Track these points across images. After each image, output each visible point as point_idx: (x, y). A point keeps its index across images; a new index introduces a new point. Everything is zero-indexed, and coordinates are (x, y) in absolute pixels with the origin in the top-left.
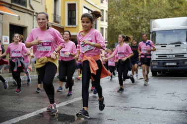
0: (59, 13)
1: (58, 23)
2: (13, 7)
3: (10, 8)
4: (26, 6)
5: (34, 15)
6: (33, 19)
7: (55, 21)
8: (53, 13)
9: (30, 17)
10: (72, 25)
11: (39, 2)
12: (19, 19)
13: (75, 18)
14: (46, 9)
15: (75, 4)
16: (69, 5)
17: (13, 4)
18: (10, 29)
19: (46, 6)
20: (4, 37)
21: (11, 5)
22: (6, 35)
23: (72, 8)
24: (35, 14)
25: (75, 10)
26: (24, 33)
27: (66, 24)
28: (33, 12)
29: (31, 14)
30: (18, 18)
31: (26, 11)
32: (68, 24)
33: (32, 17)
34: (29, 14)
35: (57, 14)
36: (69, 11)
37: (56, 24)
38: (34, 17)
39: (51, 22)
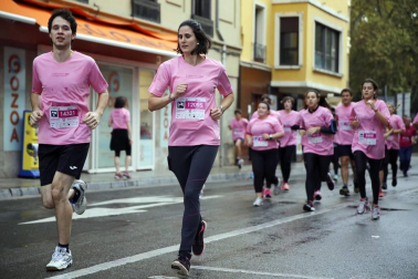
0: (264, 42)
1: (262, 61)
4: (212, 35)
5: (223, 52)
6: (222, 58)
7: (258, 59)
8: (253, 41)
9: (217, 55)
10: (290, 64)
11: (230, 23)
13: (297, 49)
14: (242, 35)
15: (296, 20)
16: (283, 20)
19: (241, 29)
23: (290, 26)
24: (225, 48)
25: (297, 32)
27: (277, 63)
28: (222, 45)
29: (217, 50)
32: (283, 61)
33: (220, 55)
35: (258, 42)
36: (283, 34)
37: (258, 65)
38: (224, 55)
39: (248, 61)
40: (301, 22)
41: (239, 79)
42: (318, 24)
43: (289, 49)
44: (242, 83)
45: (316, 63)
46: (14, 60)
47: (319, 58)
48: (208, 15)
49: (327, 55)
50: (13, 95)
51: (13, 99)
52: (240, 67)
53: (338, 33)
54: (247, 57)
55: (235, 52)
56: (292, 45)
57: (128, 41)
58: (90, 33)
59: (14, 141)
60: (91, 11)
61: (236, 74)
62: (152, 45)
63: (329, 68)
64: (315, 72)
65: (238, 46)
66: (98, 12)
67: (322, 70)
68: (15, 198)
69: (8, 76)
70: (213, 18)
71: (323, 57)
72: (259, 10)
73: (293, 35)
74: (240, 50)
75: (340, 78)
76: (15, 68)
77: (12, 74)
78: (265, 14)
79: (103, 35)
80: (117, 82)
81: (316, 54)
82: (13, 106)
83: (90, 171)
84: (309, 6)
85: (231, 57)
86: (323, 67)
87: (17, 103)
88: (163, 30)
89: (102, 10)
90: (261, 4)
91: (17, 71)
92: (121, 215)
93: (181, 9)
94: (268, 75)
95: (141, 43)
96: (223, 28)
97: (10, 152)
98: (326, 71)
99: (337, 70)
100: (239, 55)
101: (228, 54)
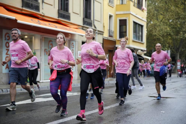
0: (113, 29)
1: (112, 37)
2: (84, 28)
3: (83, 29)
4: (91, 26)
6: (96, 36)
7: (110, 36)
8: (108, 29)
13: (126, 32)
14: (104, 26)
15: (126, 20)
16: (120, 20)
17: (85, 26)
19: (104, 24)
21: (83, 27)
23: (123, 23)
24: (97, 32)
25: (126, 25)
27: (118, 37)
28: (96, 30)
32: (120, 38)
36: (120, 26)
37: (110, 39)
38: (97, 34)
39: (107, 37)
40: (127, 21)
41: (103, 44)
42: (134, 22)
43: (123, 32)
44: (104, 45)
45: (134, 37)
46: (7, 35)
47: (135, 36)
48: (90, 18)
49: (138, 35)
50: (7, 50)
51: (7, 51)
52: (103, 39)
53: (142, 26)
54: (106, 35)
55: (101, 33)
56: (124, 30)
57: (56, 27)
58: (39, 24)
59: (7, 69)
60: (41, 15)
61: (102, 42)
62: (66, 29)
63: (139, 39)
64: (133, 41)
65: (102, 31)
66: (44, 16)
67: (136, 41)
68: (4, 93)
69: (4, 42)
70: (92, 19)
71: (136, 35)
72: (110, 17)
73: (124, 27)
74: (103, 32)
75: (143, 44)
76: (8, 38)
77: (6, 41)
78: (113, 18)
79: (46, 25)
80: (52, 45)
81: (134, 34)
82: (7, 54)
83: (40, 81)
84: (131, 15)
85: (99, 35)
86: (136, 39)
87: (8, 53)
88: (71, 23)
89: (45, 15)
90: (111, 14)
91: (9, 40)
92: (47, 101)
93: (79, 15)
94: (114, 42)
95: (62, 28)
96: (96, 23)
97: (5, 74)
98: (138, 41)
99: (142, 41)
100: (103, 34)
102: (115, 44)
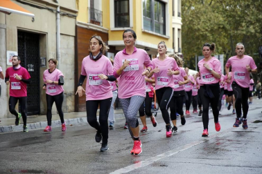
0: (99, 7)
1: (98, 23)
3: (18, 1)
5: (57, 12)
6: (57, 19)
7: (93, 21)
8: (89, 6)
9: (51, 16)
10: (123, 27)
12: (33, 21)
13: (128, 14)
18: (19, 39)
20: (9, 53)
22: (12, 50)
24: (59, 9)
26: (41, 44)
27: (112, 25)
28: (56, 7)
29: (52, 11)
30: (31, 19)
31: (44, 6)
32: (116, 26)
33: (54, 15)
34: (49, 9)
35: (95, 7)
37: (94, 27)
38: (59, 15)
39: (85, 22)
41: (76, 37)
43: (122, 14)
44: (79, 41)
45: (145, 25)
47: (149, 23)
49: (155, 21)
52: (76, 26)
53: (164, 4)
54: (83, 18)
55: (71, 13)
61: (74, 34)
63: (158, 30)
64: (144, 33)
65: (76, 10)
67: (150, 32)
71: (151, 22)
74: (76, 12)
75: (167, 39)
81: (145, 19)
85: (66, 18)
86: (152, 30)
98: (154, 33)
99: (164, 33)
100: (76, 16)
101: (64, 15)
102: (108, 40)
